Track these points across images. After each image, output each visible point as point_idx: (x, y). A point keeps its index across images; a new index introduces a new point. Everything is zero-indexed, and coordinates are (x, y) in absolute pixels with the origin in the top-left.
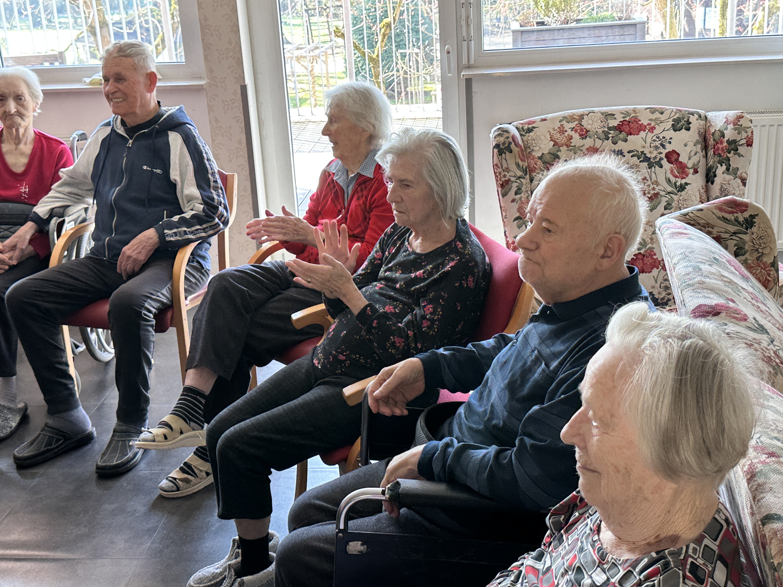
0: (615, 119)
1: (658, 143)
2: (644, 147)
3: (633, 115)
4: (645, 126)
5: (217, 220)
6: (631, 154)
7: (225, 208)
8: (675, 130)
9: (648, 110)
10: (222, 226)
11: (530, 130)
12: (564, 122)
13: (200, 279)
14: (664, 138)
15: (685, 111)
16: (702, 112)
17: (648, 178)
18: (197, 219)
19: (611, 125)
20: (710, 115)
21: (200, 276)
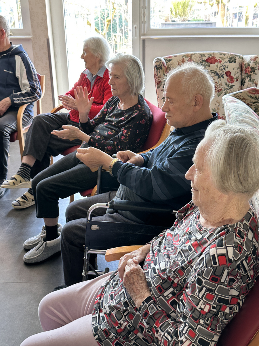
0: (205, 57)
1: (222, 68)
2: (217, 69)
3: (213, 55)
4: (218, 60)
5: (36, 95)
6: (211, 72)
7: (40, 90)
8: (230, 62)
9: (219, 54)
10: (38, 97)
11: (170, 60)
12: (184, 57)
13: (29, 120)
14: (225, 65)
15: (234, 55)
16: (241, 55)
17: (218, 82)
18: (28, 94)
19: (203, 59)
20: (244, 57)
21: (29, 119)
